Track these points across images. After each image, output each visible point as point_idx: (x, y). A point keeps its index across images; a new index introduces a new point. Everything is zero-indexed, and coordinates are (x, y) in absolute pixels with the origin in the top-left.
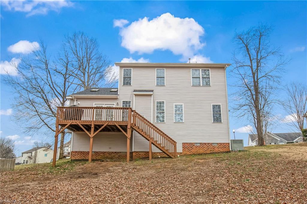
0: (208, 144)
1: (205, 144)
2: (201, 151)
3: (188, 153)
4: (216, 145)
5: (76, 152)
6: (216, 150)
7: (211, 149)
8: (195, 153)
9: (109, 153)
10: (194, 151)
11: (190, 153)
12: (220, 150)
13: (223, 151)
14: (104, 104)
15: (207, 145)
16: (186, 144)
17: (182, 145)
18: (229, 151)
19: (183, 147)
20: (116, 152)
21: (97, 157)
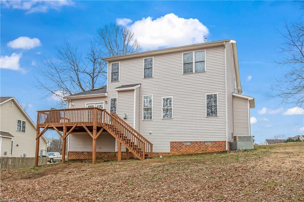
0: (200, 142)
1: (196, 142)
2: (192, 151)
3: (177, 153)
4: (210, 144)
5: (72, 152)
6: (210, 150)
7: (203, 149)
8: (185, 154)
9: (99, 153)
10: (183, 151)
11: (178, 153)
12: (214, 150)
13: (217, 151)
14: (94, 104)
15: (198, 144)
16: (174, 143)
17: (170, 144)
18: (225, 151)
19: (171, 147)
20: (105, 153)
21: (89, 157)
